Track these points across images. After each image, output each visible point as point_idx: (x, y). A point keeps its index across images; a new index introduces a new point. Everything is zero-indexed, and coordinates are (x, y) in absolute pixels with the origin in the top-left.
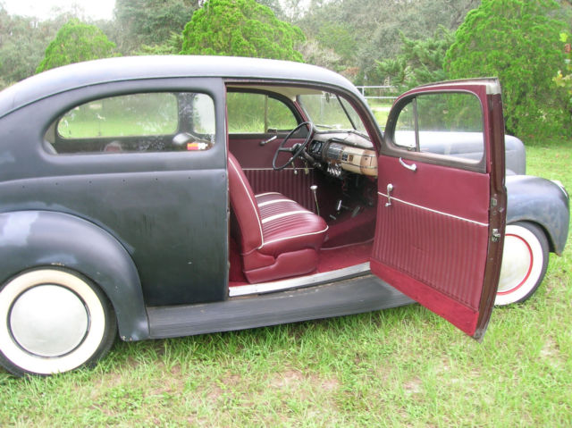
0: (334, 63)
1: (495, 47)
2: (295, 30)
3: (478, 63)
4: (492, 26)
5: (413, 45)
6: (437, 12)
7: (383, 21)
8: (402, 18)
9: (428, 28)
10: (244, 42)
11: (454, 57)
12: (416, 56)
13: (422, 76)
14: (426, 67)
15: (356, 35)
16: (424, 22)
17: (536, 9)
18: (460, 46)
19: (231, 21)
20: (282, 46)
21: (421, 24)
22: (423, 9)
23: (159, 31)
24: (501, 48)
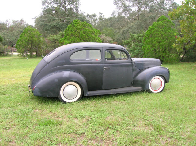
0: (110, 41)
1: (157, 37)
2: (98, 31)
3: (152, 41)
4: (156, 31)
5: (133, 36)
6: (140, 25)
7: (123, 27)
8: (129, 26)
9: (138, 29)
10: (84, 35)
11: (145, 39)
12: (134, 39)
13: (136, 44)
14: (137, 42)
15: (114, 31)
16: (136, 28)
17: (168, 26)
18: (147, 36)
19: (80, 29)
20: (95, 36)
21: (135, 28)
22: (136, 24)
23: (52, 30)
24: (159, 37)
